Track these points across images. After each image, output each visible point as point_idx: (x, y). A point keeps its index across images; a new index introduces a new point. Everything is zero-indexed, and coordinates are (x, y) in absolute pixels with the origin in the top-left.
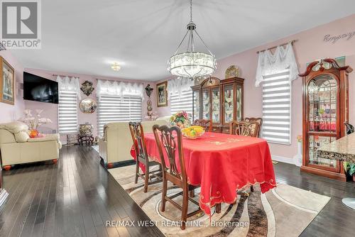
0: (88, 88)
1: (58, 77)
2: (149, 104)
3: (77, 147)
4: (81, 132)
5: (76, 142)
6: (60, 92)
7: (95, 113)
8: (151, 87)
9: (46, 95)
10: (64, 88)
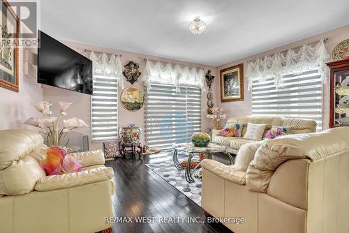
0: (132, 73)
1: (92, 53)
2: (209, 97)
3: (118, 161)
4: (125, 139)
5: (117, 154)
6: (94, 77)
7: (142, 110)
8: (212, 74)
9: (73, 85)
10: (100, 71)
